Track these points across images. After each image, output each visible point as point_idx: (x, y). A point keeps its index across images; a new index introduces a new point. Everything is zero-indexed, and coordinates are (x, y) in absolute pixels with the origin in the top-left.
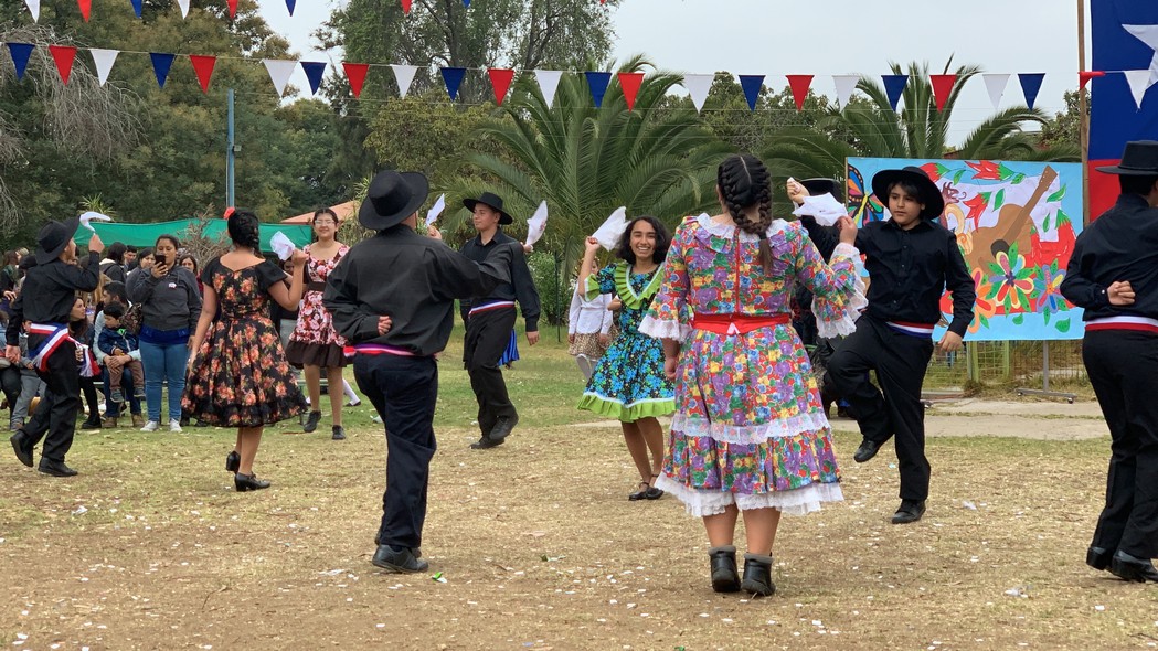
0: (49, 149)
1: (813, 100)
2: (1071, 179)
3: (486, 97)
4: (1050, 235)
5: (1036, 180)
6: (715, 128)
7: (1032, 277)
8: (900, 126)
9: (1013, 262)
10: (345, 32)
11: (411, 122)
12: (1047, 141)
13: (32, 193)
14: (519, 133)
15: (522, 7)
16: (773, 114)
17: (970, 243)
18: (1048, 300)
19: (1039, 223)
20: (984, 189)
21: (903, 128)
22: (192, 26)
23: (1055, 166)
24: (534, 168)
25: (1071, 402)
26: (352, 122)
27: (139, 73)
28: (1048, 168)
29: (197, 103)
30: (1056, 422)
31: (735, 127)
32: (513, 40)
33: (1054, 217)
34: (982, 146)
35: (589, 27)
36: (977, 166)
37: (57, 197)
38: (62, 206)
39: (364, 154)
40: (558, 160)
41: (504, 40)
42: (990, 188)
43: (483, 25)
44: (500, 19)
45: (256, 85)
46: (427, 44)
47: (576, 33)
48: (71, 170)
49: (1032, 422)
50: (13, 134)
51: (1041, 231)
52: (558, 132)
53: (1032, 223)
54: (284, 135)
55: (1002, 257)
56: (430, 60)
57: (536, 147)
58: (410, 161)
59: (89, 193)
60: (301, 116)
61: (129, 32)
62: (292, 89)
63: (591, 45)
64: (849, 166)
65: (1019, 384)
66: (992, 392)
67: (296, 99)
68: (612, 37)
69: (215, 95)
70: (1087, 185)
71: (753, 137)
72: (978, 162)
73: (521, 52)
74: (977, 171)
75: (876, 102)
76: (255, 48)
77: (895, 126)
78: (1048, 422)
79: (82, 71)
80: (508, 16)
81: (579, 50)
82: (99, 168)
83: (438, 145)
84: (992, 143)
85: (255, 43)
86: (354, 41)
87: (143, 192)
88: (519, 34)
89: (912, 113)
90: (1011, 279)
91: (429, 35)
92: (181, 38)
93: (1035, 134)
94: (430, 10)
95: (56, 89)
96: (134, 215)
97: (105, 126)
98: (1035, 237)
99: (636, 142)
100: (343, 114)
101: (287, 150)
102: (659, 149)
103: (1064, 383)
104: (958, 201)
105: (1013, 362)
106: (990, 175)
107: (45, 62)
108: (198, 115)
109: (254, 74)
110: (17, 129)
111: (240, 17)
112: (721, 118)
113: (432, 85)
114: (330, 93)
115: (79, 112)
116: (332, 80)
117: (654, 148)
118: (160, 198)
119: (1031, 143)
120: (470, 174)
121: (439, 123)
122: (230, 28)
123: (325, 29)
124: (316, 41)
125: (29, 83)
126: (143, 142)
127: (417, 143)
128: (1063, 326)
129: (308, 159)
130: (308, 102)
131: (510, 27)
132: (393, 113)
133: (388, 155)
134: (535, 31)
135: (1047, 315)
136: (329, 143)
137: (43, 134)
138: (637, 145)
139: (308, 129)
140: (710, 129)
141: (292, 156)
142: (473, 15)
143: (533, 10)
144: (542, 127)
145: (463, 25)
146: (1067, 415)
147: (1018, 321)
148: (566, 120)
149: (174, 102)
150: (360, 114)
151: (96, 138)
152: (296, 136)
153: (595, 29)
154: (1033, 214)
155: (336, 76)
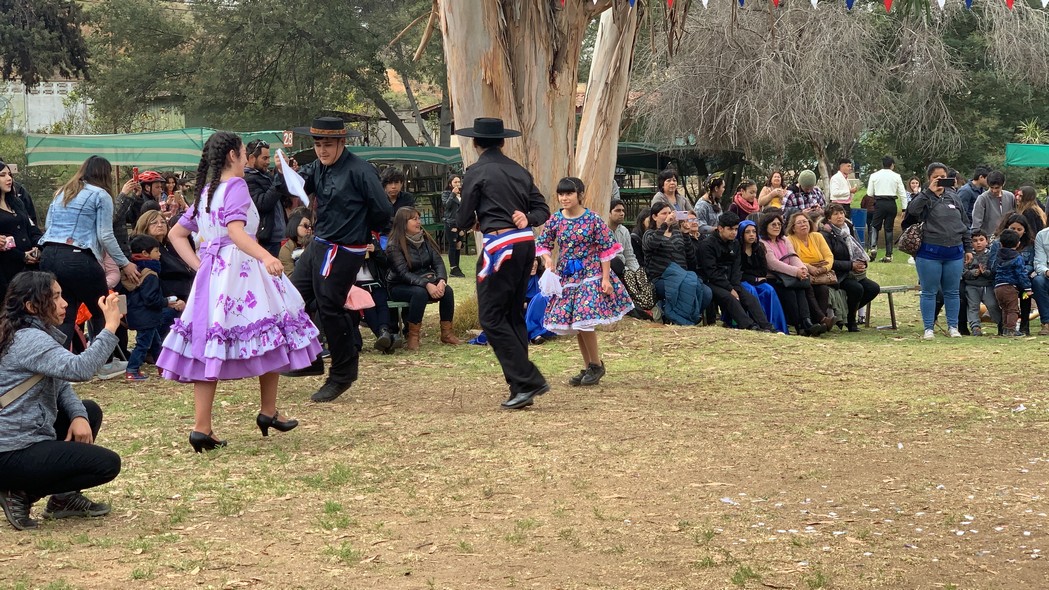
0: (989, 79)
13: (974, 120)
37: (996, 122)
38: (1000, 130)
48: (1010, 97)
50: (957, 67)
59: (1026, 117)
82: (1036, 94)
95: (997, 23)
97: (1042, 54)
110: (960, 62)
115: (1017, 43)
125: (972, 19)
137: (984, 65)
151: (1034, 66)
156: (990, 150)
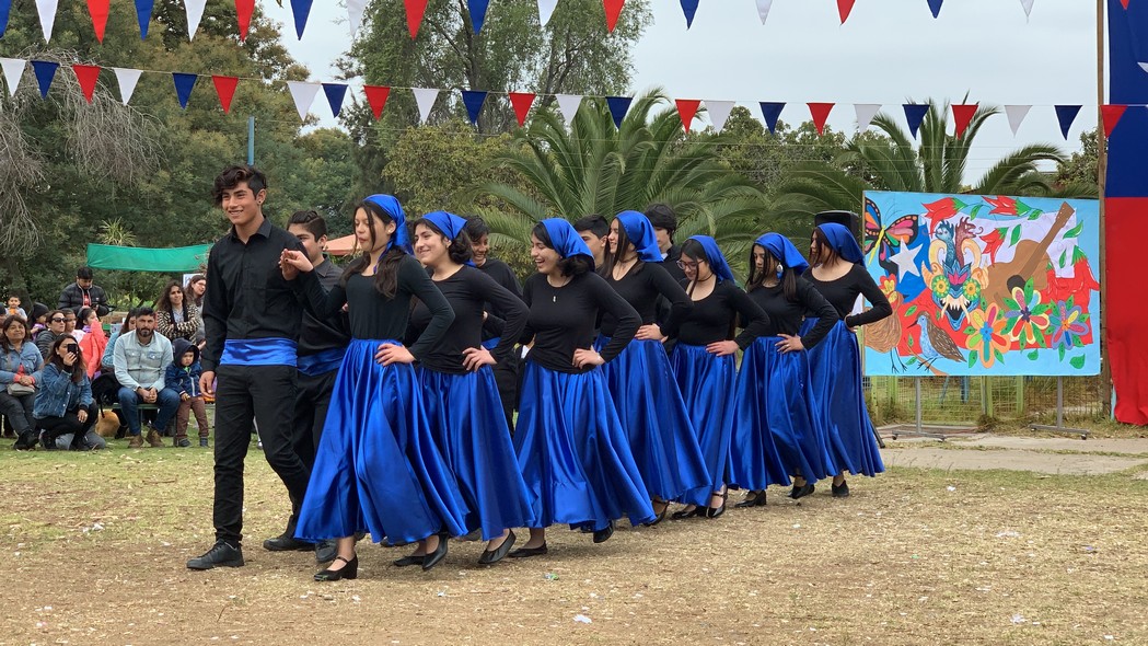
0: (71, 174)
1: (830, 136)
2: (1088, 215)
3: (505, 128)
4: (1067, 272)
5: (1053, 216)
6: (732, 162)
7: (1048, 313)
8: (917, 163)
9: (1029, 298)
10: (366, 62)
11: (430, 152)
12: (1063, 181)
13: (52, 216)
14: (538, 164)
15: (542, 40)
16: (790, 150)
17: (987, 279)
18: (1063, 336)
19: (1055, 260)
20: (1001, 224)
21: (920, 165)
22: (214, 53)
23: (1071, 202)
24: (552, 199)
25: (1084, 438)
26: (371, 152)
27: (161, 98)
28: (1065, 205)
29: (218, 130)
30: (1070, 457)
31: (752, 162)
32: (532, 72)
33: (1070, 253)
34: (998, 184)
35: (608, 61)
36: (994, 201)
37: (77, 220)
38: (81, 229)
39: (382, 183)
40: (576, 192)
41: (523, 72)
42: (1008, 223)
43: (502, 58)
44: (520, 51)
45: (277, 112)
46: (447, 76)
47: (595, 67)
48: (92, 195)
49: (1045, 457)
50: (36, 158)
51: (1057, 267)
52: (575, 164)
53: (1048, 259)
54: (303, 164)
55: (1018, 292)
56: (450, 92)
57: (554, 178)
58: (428, 191)
59: (108, 217)
60: (320, 145)
61: (152, 58)
62: (313, 118)
63: (610, 79)
64: (866, 199)
65: (1033, 420)
66: (1005, 427)
67: (315, 128)
68: (630, 71)
69: (235, 122)
70: (1103, 221)
71: (770, 172)
72: (995, 198)
73: (540, 85)
74: (994, 206)
75: (893, 139)
76: (276, 77)
77: (912, 163)
78: (1062, 457)
79: (105, 96)
80: (526, 49)
81: (597, 83)
82: (119, 193)
83: (456, 175)
84: (1008, 182)
85: (275, 71)
86: (374, 71)
87: (161, 217)
88: (538, 67)
89: (928, 150)
90: (1027, 315)
91: (449, 67)
92: (202, 65)
93: (1051, 175)
94: (451, 42)
95: (79, 113)
96: (153, 239)
97: (126, 150)
98: (1051, 272)
99: (654, 175)
100: (362, 144)
101: (306, 178)
102: (676, 182)
103: (1078, 419)
104: (975, 236)
105: (1027, 398)
106: (1007, 210)
107: (69, 86)
108: (218, 141)
109: (274, 101)
110: (39, 151)
111: (262, 46)
112: (739, 153)
113: (451, 116)
114: (350, 123)
115: (102, 137)
116: (352, 109)
117: (670, 181)
118: (178, 223)
119: (1047, 182)
120: (487, 204)
121: (457, 154)
122: (251, 56)
123: (346, 59)
124: (337, 71)
125: (51, 107)
126: (164, 167)
127: (435, 173)
128: (1078, 362)
129: (325, 187)
130: (327, 132)
131: (530, 59)
132: (412, 142)
133: (407, 184)
134: (554, 64)
135: (1062, 351)
136: (347, 172)
137: (65, 158)
138: (654, 179)
139: (326, 157)
140: (728, 163)
141: (311, 184)
142: (493, 47)
143: (552, 42)
144: (561, 158)
145: (482, 58)
146: (1081, 450)
147: (1033, 357)
148: (583, 152)
149: (194, 128)
150: (378, 144)
151: (118, 162)
152: (314, 165)
153: (614, 63)
154: (1049, 250)
155: (356, 106)
156: (70, 251)
